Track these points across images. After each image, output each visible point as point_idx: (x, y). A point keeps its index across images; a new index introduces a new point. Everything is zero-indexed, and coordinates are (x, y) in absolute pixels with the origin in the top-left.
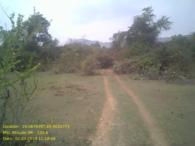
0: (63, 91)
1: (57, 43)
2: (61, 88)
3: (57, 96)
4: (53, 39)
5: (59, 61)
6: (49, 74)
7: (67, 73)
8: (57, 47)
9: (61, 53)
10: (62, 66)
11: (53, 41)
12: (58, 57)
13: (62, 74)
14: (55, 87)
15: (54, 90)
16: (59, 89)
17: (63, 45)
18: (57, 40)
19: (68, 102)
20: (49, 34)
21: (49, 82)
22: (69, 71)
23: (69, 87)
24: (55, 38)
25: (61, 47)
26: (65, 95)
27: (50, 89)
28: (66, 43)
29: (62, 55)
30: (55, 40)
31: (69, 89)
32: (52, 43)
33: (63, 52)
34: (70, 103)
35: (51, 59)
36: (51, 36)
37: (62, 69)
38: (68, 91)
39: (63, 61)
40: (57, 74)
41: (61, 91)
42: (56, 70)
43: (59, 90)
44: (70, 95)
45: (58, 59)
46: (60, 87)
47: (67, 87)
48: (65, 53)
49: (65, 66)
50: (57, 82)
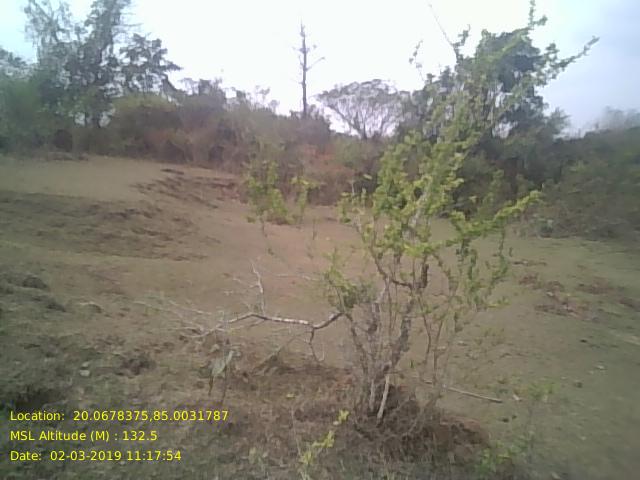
0: (567, 298)
1: (558, 126)
2: (562, 288)
3: (546, 311)
4: (547, 113)
5: (559, 190)
6: (518, 233)
7: (586, 234)
8: (560, 140)
9: (571, 162)
10: (571, 211)
11: (546, 121)
12: (558, 177)
13: (567, 237)
14: (539, 280)
15: (535, 288)
16: (553, 290)
17: (582, 135)
18: (562, 116)
19: (583, 341)
20: (536, 95)
21: (518, 260)
22: (594, 228)
23: (593, 290)
24: (553, 110)
25: (573, 141)
26: (572, 314)
27: (520, 283)
28: (597, 126)
29: (573, 169)
30: (553, 115)
31: (590, 297)
32: (540, 128)
33: (580, 158)
34: (592, 346)
35: (532, 183)
36: (544, 101)
37: (568, 220)
38: (588, 303)
39: (575, 190)
40: (548, 237)
41: (561, 299)
42: (546, 222)
43: (551, 294)
44: (595, 320)
45: (556, 182)
46: (557, 284)
47: (582, 285)
48: (586, 163)
49: (580, 212)
50: (545, 264)
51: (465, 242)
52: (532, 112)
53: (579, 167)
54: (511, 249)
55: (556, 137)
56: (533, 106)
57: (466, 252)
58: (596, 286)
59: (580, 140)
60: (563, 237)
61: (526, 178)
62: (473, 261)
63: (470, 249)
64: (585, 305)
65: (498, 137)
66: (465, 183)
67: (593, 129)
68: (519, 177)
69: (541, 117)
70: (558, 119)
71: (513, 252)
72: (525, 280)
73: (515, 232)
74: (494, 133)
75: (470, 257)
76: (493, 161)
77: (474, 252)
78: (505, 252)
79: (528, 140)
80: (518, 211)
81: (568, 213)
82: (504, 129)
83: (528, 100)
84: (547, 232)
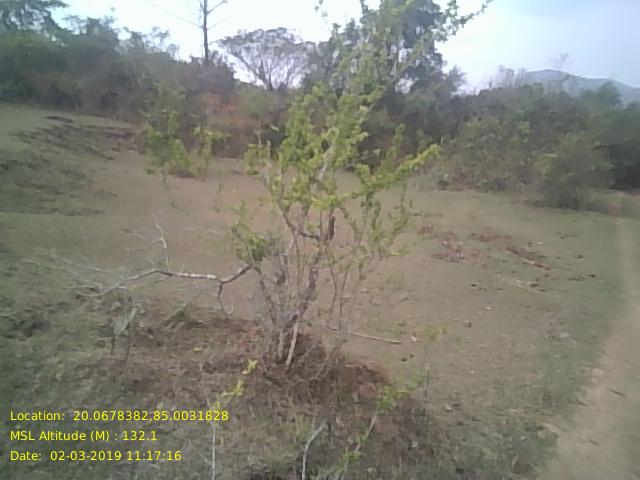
0: (459, 246)
1: (455, 84)
2: (456, 238)
3: (441, 258)
4: (446, 70)
5: (455, 145)
6: (418, 186)
7: (478, 187)
8: (457, 98)
9: (467, 119)
10: (466, 165)
11: (444, 78)
12: (454, 132)
13: (460, 190)
14: (435, 230)
15: (432, 238)
16: (447, 239)
17: (477, 93)
18: (459, 73)
19: (474, 285)
20: (436, 52)
21: (417, 212)
22: (485, 181)
23: (483, 239)
24: (451, 68)
25: (469, 98)
26: (464, 261)
27: (419, 233)
28: (490, 84)
29: (469, 124)
30: (451, 72)
31: (482, 245)
32: (440, 84)
33: (475, 115)
34: (480, 290)
35: (430, 139)
36: (443, 59)
37: (463, 174)
38: (478, 250)
39: (469, 145)
40: (444, 189)
41: (455, 248)
42: (442, 176)
43: (445, 243)
44: (484, 266)
45: (452, 138)
46: (451, 233)
47: (473, 235)
48: (480, 120)
49: (473, 166)
50: (441, 215)
51: (370, 195)
52: (432, 69)
53: (473, 123)
54: (411, 202)
55: (454, 94)
56: (433, 63)
57: (370, 204)
58: (485, 234)
59: (475, 97)
60: (457, 190)
61: (425, 133)
62: (377, 213)
63: (373, 201)
64: (476, 253)
65: (400, 93)
66: (369, 138)
67: (487, 87)
68: (420, 132)
69: (441, 74)
70: (455, 77)
71: (414, 204)
72: (424, 230)
73: (414, 185)
74: (397, 89)
75: (373, 209)
76: (395, 117)
77: (378, 204)
78: (406, 205)
79: (427, 97)
80: (418, 164)
81: (462, 166)
82: (406, 84)
83: (428, 57)
84: (443, 185)
